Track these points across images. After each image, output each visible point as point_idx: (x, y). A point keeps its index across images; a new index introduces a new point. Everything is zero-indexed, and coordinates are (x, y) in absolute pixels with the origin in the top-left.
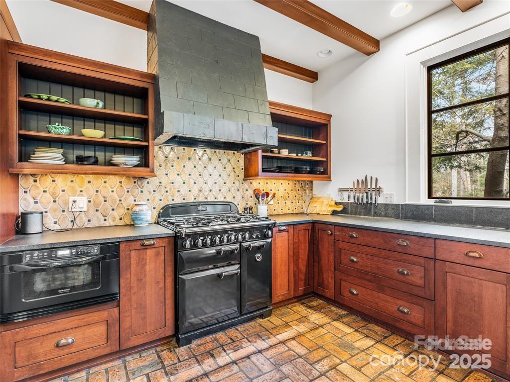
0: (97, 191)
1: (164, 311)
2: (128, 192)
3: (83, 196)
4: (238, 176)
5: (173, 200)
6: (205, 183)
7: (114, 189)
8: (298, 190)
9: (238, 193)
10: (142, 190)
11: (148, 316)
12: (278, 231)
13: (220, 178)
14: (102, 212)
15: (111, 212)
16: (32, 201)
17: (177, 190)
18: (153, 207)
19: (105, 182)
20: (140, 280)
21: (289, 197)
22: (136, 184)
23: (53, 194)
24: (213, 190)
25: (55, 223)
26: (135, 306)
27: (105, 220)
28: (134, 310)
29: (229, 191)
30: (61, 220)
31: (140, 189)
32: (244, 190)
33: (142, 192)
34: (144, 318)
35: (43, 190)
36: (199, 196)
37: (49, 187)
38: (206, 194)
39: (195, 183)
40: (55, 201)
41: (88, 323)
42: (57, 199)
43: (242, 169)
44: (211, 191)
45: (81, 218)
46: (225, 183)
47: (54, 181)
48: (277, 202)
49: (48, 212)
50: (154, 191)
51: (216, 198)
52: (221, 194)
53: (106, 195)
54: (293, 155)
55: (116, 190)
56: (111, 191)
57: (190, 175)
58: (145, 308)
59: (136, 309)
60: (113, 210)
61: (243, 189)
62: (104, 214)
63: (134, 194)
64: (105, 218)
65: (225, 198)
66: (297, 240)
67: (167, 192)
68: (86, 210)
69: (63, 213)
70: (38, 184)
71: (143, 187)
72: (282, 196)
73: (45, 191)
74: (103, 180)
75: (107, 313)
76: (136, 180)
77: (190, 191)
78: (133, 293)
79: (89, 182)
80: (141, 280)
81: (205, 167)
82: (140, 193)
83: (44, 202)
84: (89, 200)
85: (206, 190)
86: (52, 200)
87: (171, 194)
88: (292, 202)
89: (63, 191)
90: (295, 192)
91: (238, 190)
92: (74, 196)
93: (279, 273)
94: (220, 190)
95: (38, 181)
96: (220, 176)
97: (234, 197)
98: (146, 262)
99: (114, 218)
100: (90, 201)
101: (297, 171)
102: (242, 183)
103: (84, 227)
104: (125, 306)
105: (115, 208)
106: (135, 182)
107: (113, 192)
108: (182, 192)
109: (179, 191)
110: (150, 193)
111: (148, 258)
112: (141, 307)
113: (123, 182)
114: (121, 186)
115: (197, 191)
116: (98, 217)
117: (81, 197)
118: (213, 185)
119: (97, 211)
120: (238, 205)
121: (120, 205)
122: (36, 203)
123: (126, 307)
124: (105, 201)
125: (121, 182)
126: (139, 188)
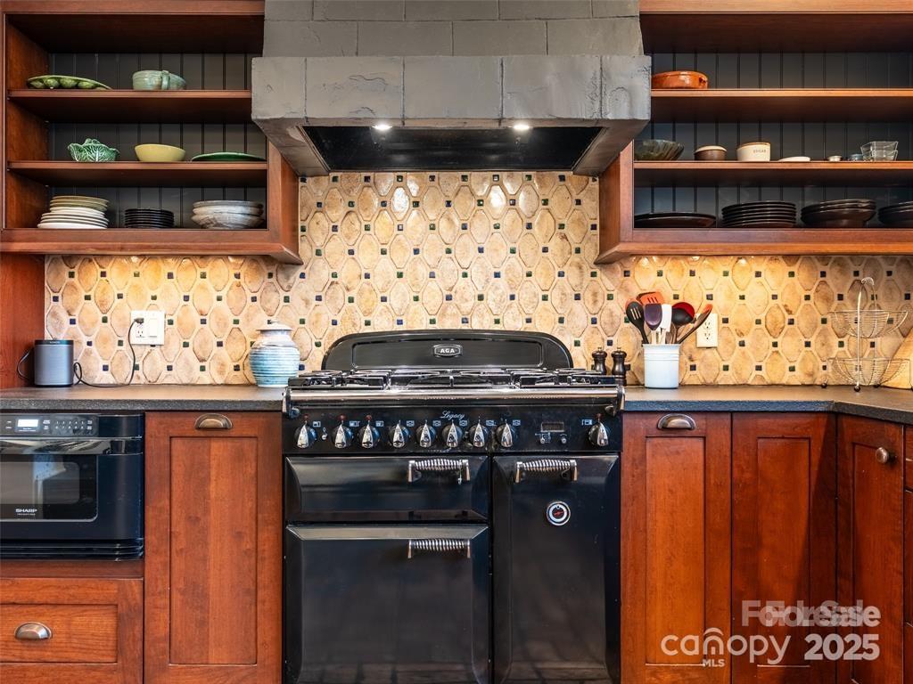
0: (186, 298)
1: (253, 618)
2: (254, 299)
3: (157, 308)
4: (578, 251)
5: (368, 323)
6: (465, 275)
7: (223, 294)
8: (840, 297)
9: (577, 305)
10: (287, 294)
11: (211, 620)
12: (656, 432)
13: (514, 258)
14: (197, 349)
15: (216, 349)
16: (66, 319)
17: (380, 295)
18: (315, 340)
19: (203, 276)
20: (193, 520)
21: (791, 322)
22: (273, 280)
23: (102, 305)
24: (490, 297)
25: (105, 368)
26: (181, 586)
27: (203, 369)
28: (180, 597)
29: (545, 298)
30: (115, 363)
31: (283, 294)
32: (599, 298)
33: (287, 299)
34: (203, 623)
35: (84, 294)
36: (443, 315)
37: (94, 288)
38: (466, 307)
39: (432, 276)
40: (105, 320)
41: (77, 601)
42: (108, 315)
43: (594, 227)
44: (481, 298)
45: (154, 363)
46: (529, 275)
47: (103, 274)
48: (739, 339)
49: (93, 343)
50: (319, 298)
51: (497, 322)
52: (515, 309)
53: (205, 308)
54: (800, 161)
55: (227, 295)
56: (215, 298)
57: (416, 252)
58: (206, 596)
59: (183, 593)
60: (220, 344)
61: (595, 294)
62: (201, 354)
63: (268, 306)
64: (203, 364)
65: (529, 321)
66: (747, 475)
67: (351, 300)
68: (162, 343)
69: (120, 348)
70: (75, 280)
71: (290, 287)
72: (762, 317)
73: (87, 298)
74: (200, 271)
75: (115, 586)
76: (273, 270)
77: (416, 299)
78: (177, 552)
79: (170, 276)
80: (198, 519)
81: (464, 227)
82: (282, 303)
83: (86, 321)
84: (170, 318)
85: (467, 295)
86: (101, 316)
87: (363, 308)
88: (808, 344)
89: (120, 296)
90: (821, 306)
91: (577, 297)
92: (141, 309)
93: (659, 585)
94: (512, 297)
95: (76, 275)
96: (513, 251)
97: (561, 320)
98: (209, 473)
99: (223, 365)
100: (171, 322)
101: (813, 219)
102: (594, 274)
103: (158, 382)
104: (157, 579)
105: (223, 340)
106: (270, 275)
107: (219, 299)
108: (394, 301)
109: (384, 299)
110: (307, 302)
111: (214, 463)
112: (198, 593)
113: (242, 276)
114: (239, 285)
115: (439, 299)
116: (187, 362)
117: (153, 312)
118: (487, 281)
119: (186, 345)
120: (577, 344)
121: (236, 333)
122: (73, 322)
123: (160, 582)
124: (203, 322)
125: (237, 276)
126: (281, 291)
